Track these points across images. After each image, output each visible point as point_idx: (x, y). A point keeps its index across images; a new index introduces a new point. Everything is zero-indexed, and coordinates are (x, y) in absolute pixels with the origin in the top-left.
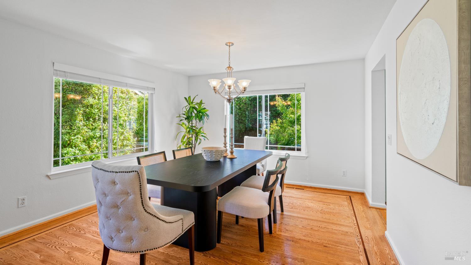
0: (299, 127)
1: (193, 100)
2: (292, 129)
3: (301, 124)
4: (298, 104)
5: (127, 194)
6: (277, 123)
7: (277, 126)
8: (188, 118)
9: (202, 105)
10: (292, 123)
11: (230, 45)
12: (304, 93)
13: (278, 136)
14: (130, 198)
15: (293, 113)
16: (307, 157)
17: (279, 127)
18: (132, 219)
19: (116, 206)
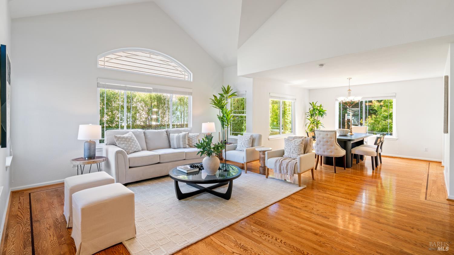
0: (391, 121)
1: (316, 104)
2: (385, 122)
3: (392, 119)
4: (390, 105)
5: (331, 138)
6: (371, 118)
7: (372, 120)
8: (312, 115)
9: (322, 107)
10: (386, 118)
11: (350, 79)
12: (395, 99)
13: (373, 126)
14: (332, 139)
15: (385, 111)
16: (397, 139)
17: (374, 120)
18: (332, 146)
19: (328, 142)
